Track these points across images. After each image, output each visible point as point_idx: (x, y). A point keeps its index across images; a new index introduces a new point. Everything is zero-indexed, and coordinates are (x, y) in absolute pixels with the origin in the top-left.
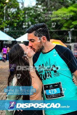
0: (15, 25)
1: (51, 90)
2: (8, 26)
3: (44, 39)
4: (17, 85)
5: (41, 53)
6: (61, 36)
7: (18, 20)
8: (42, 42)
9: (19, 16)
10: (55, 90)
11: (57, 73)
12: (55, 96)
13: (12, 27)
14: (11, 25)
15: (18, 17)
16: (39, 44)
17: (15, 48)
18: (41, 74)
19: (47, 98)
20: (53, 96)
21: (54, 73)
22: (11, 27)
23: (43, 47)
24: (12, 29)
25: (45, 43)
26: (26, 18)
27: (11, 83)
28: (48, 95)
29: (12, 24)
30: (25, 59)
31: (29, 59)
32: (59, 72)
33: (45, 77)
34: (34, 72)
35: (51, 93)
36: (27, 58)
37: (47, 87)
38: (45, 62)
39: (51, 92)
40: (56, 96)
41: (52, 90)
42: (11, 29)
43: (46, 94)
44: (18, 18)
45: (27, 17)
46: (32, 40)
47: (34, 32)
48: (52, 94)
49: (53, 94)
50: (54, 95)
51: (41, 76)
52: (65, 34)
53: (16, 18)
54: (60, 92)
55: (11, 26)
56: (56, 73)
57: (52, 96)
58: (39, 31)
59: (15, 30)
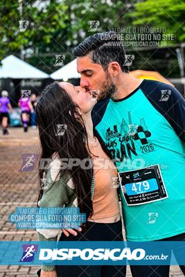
0: (48, 41)
1: (137, 183)
2: (31, 43)
3: (114, 69)
4: (60, 177)
5: (110, 100)
6: (158, 61)
7: (54, 27)
8: (111, 75)
9: (56, 17)
10: (145, 184)
11: (148, 144)
12: (146, 197)
13: (40, 45)
14: (37, 40)
15: (55, 20)
16: (104, 80)
17: (51, 92)
18: (112, 148)
19: (129, 203)
20: (142, 198)
21: (142, 146)
22: (38, 46)
23: (114, 86)
24: (39, 50)
25: (118, 76)
26: (73, 23)
27: (46, 173)
28: (130, 196)
29: (39, 38)
30: (76, 116)
31: (84, 117)
32: (153, 142)
33: (123, 156)
34: (97, 146)
35: (138, 191)
36: (79, 115)
37: (127, 177)
38: (121, 121)
39: (137, 188)
40: (149, 196)
41: (140, 183)
42: (37, 51)
43: (125, 194)
44: (54, 23)
45: (75, 20)
46: (88, 73)
47: (91, 53)
48: (139, 193)
49: (143, 192)
50: (144, 194)
51: (112, 153)
52: (168, 55)
53: (48, 24)
54: (157, 188)
55: (37, 44)
56: (145, 145)
57: (139, 198)
58: (103, 50)
59: (48, 52)
